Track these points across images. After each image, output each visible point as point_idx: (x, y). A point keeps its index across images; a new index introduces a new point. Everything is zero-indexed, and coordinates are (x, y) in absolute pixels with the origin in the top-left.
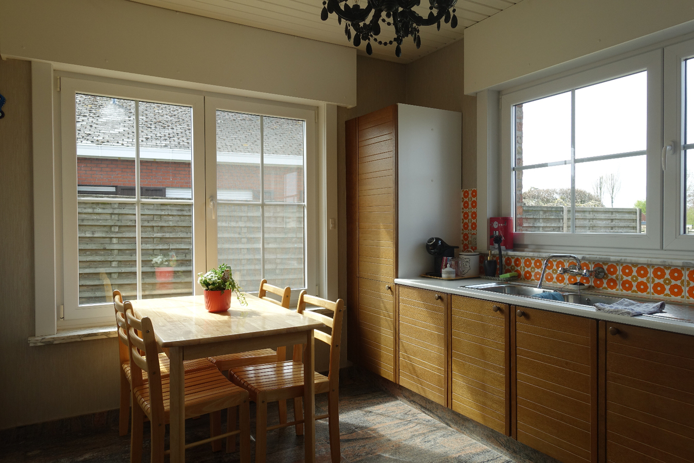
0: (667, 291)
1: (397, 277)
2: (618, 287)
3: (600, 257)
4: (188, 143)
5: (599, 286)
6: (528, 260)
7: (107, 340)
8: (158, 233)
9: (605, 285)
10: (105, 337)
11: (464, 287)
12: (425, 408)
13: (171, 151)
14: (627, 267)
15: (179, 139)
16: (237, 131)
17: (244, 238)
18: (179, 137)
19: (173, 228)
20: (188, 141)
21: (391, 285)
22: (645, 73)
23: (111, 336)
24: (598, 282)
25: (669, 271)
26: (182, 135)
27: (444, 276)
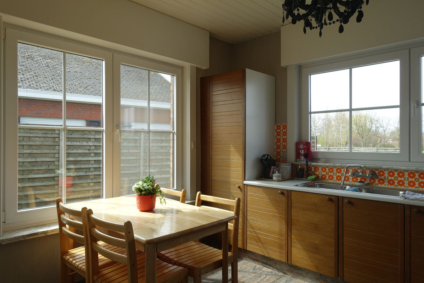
0: (417, 185)
1: (245, 180)
2: (385, 183)
3: (376, 166)
4: (37, 85)
5: (372, 183)
6: (324, 168)
7: (46, 237)
8: (27, 150)
9: (377, 182)
10: (43, 235)
11: (297, 185)
12: (267, 264)
13: (26, 91)
14: (392, 172)
15: (29, 82)
16: (72, 79)
17: (93, 153)
18: (29, 81)
19: (39, 147)
20: (36, 84)
21: (241, 185)
22: (399, 61)
23: (49, 234)
24: (372, 181)
25: (418, 174)
26: (31, 79)
27: (274, 178)
